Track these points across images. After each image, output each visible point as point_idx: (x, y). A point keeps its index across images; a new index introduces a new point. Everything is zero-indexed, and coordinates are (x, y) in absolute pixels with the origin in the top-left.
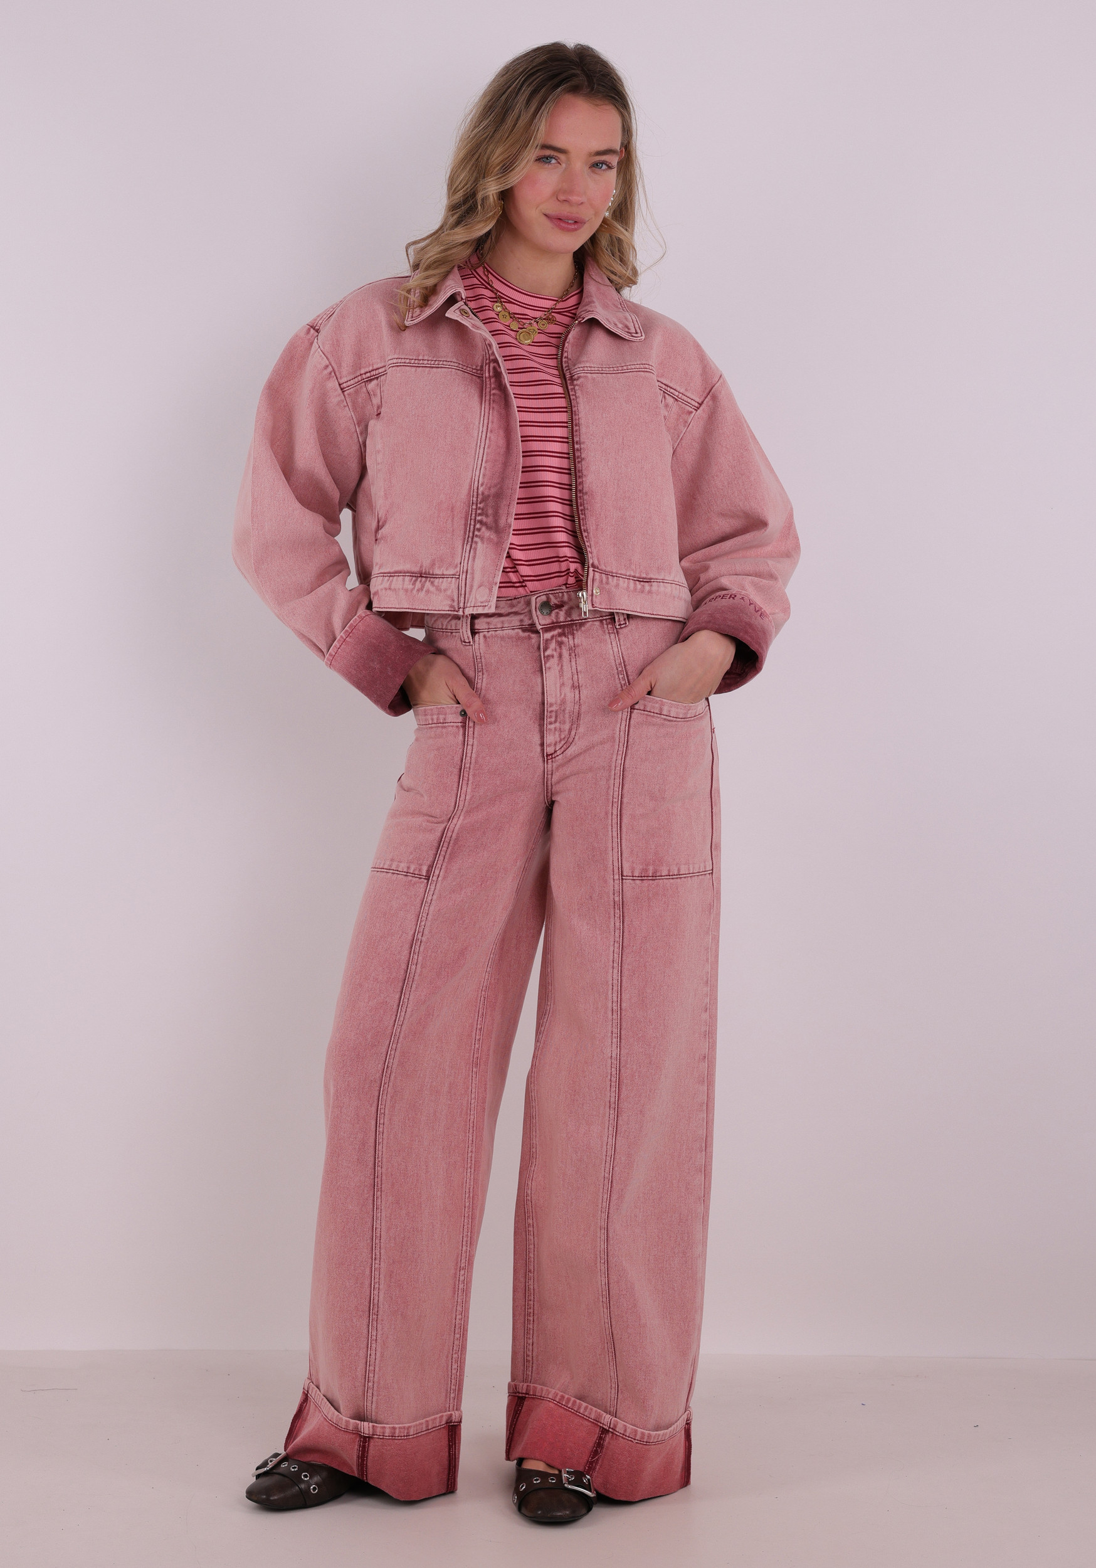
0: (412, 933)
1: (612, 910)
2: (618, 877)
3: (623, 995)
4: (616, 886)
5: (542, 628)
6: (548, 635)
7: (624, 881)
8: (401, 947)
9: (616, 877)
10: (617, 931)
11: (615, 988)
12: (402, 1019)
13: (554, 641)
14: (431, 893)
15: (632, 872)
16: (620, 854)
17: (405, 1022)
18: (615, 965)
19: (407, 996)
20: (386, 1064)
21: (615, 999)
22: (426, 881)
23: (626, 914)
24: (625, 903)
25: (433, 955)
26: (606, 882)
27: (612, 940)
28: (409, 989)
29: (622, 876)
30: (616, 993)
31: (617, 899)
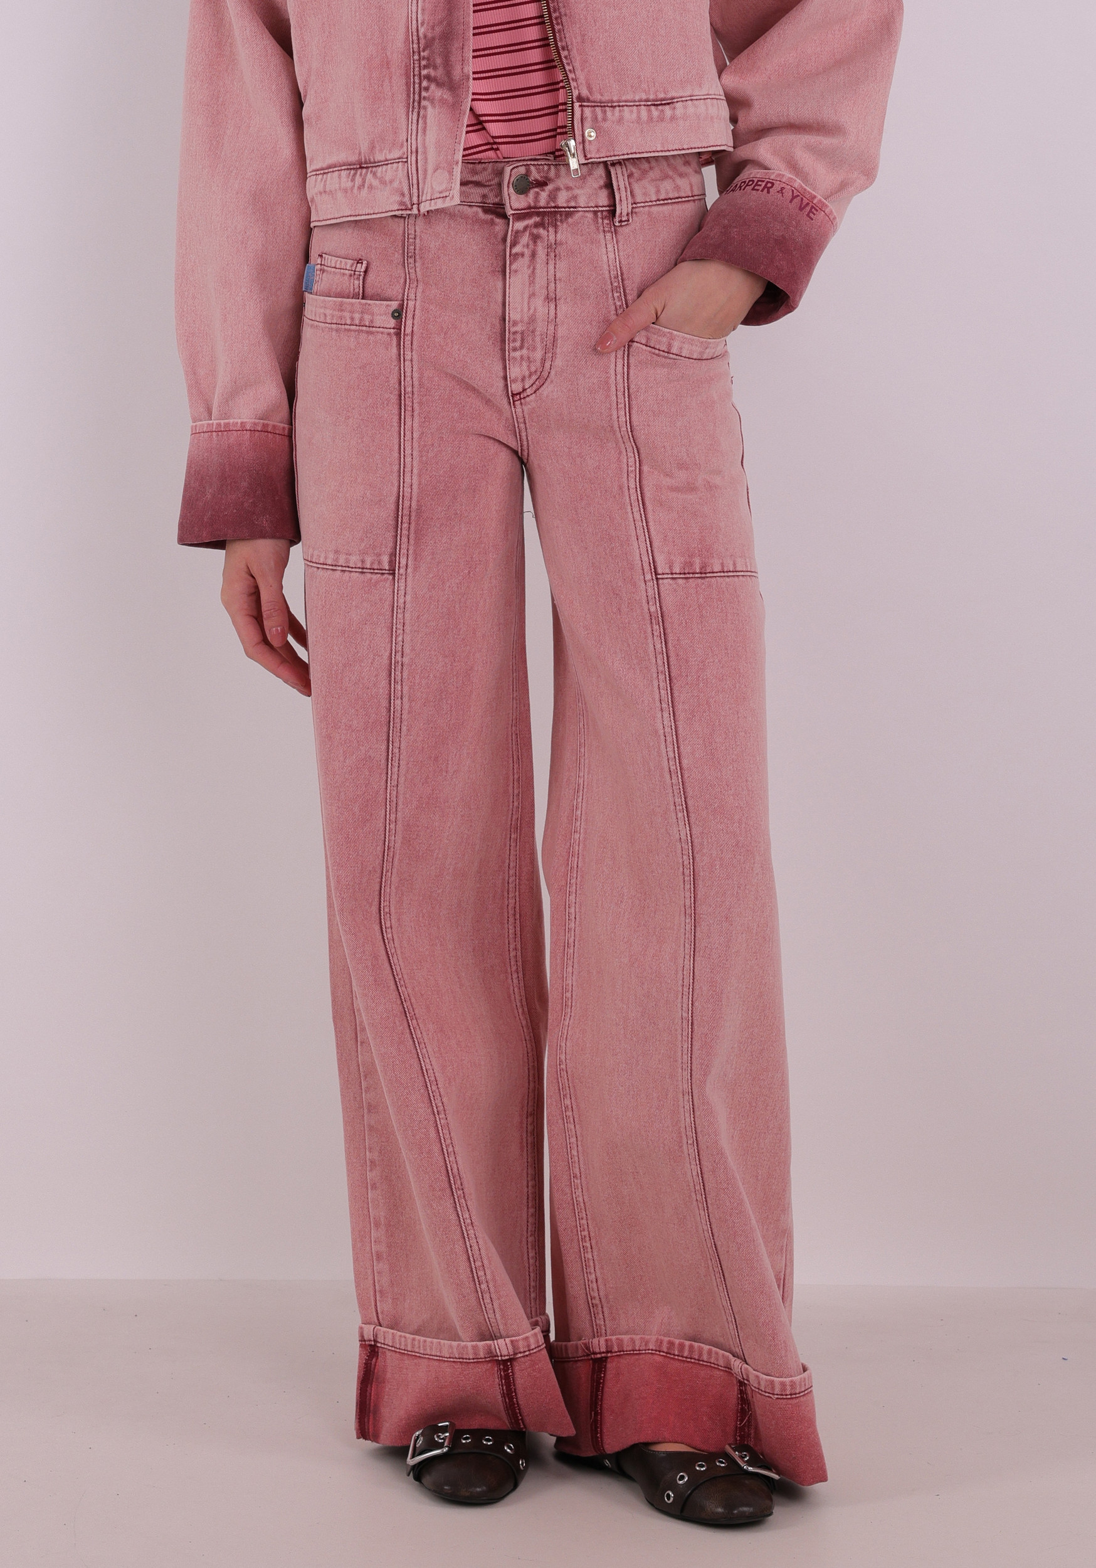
0: (387, 654)
1: (649, 626)
2: (650, 577)
3: (682, 747)
4: (649, 590)
5: (513, 214)
6: (520, 225)
7: (661, 581)
8: (376, 675)
9: (648, 577)
10: (659, 657)
11: (669, 739)
12: (395, 777)
13: (528, 232)
14: (402, 593)
15: (671, 567)
16: (648, 543)
17: (402, 780)
18: (664, 706)
19: (397, 744)
20: (387, 843)
21: (671, 755)
22: (391, 577)
23: (669, 631)
24: (666, 614)
25: (424, 682)
26: (635, 585)
27: (654, 670)
28: (398, 734)
29: (656, 574)
30: (671, 746)
31: (653, 609)
